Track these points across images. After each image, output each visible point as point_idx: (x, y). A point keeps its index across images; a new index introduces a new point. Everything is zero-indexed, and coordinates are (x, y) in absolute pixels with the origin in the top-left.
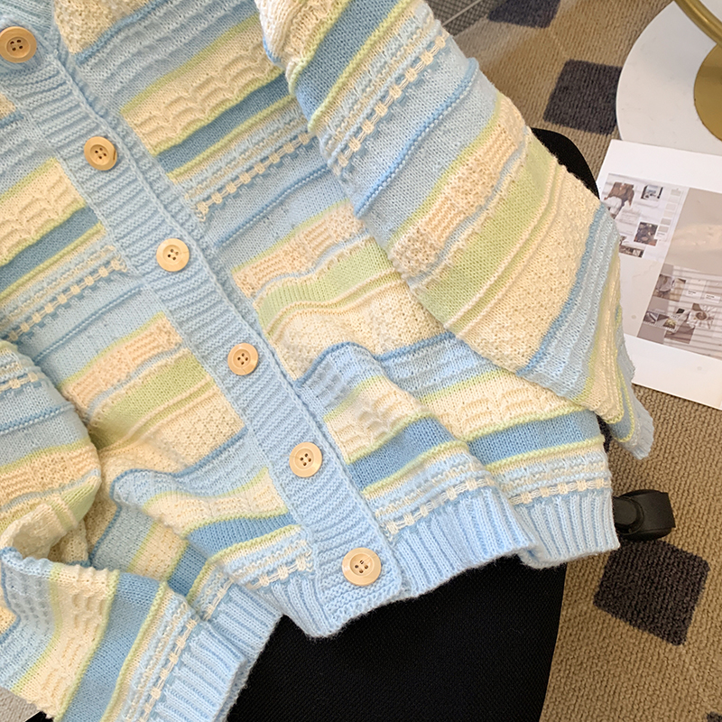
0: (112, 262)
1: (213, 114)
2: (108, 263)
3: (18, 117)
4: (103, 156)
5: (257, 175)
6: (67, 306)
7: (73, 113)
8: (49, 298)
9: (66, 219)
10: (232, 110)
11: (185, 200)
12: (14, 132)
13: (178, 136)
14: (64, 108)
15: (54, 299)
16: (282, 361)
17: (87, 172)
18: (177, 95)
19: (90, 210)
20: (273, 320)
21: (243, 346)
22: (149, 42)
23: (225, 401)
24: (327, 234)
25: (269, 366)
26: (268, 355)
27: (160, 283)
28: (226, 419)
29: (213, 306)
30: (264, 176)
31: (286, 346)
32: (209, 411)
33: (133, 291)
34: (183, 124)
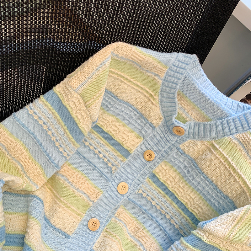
0: (114, 167)
1: (172, 190)
2: (114, 165)
3: (154, 129)
4: (149, 156)
5: (156, 207)
6: (95, 154)
7: (160, 145)
8: (95, 147)
9: (124, 147)
10: (175, 196)
11: (142, 185)
12: (149, 127)
13: (162, 179)
14: (161, 142)
16: (98, 240)
17: (142, 152)
18: (175, 178)
19: (130, 155)
20: (111, 232)
21: (98, 222)
22: (191, 171)
23: (77, 225)
24: (146, 241)
25: (95, 236)
26: (98, 233)
27: (112, 187)
28: (71, 228)
29: (109, 206)
30: (156, 209)
31: (104, 241)
32: (72, 220)
33: (107, 179)
34: (166, 180)
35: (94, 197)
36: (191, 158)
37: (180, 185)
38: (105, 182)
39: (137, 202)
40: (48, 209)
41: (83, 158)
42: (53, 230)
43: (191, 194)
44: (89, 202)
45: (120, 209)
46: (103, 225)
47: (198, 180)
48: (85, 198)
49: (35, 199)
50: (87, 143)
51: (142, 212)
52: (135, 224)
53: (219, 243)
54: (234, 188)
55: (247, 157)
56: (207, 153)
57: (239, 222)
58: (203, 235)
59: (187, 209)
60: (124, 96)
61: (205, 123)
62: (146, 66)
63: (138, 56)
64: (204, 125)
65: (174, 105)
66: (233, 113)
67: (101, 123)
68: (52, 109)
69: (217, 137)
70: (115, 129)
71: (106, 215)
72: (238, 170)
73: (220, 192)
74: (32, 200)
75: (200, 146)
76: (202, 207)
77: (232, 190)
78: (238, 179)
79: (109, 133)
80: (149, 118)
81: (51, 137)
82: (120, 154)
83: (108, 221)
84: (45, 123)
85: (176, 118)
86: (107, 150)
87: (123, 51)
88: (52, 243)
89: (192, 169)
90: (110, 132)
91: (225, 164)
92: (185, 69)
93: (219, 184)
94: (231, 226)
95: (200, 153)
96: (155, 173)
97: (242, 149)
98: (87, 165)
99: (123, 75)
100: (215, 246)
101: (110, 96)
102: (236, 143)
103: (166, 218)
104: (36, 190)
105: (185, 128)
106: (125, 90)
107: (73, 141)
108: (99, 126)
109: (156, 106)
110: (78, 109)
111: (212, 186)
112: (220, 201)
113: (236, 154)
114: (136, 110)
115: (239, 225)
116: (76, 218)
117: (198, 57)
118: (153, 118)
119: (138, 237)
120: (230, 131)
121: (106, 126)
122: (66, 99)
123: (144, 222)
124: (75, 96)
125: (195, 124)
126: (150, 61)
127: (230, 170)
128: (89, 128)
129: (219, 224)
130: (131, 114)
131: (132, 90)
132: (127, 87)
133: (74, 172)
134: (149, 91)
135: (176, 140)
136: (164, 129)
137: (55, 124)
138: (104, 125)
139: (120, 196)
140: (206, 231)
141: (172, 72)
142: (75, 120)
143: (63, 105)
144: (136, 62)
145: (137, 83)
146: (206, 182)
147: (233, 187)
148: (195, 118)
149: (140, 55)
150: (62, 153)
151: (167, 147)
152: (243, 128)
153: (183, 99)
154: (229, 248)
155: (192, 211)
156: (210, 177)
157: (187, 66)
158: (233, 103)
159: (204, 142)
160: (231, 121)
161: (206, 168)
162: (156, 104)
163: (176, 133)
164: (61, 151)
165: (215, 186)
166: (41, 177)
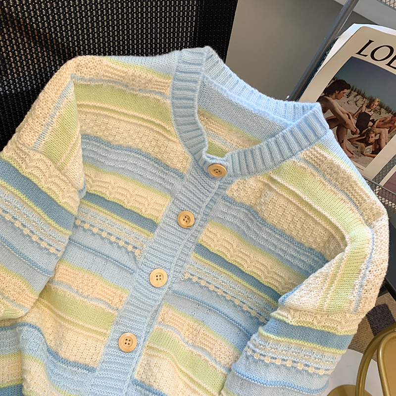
0: (138, 250)
1: (232, 262)
2: (136, 248)
3: (182, 177)
4: (185, 221)
5: (216, 292)
6: (103, 239)
7: (198, 200)
9: (146, 217)
10: (240, 269)
11: (186, 266)
12: (174, 177)
13: (214, 249)
14: (197, 195)
15: (102, 230)
16: (139, 364)
17: (174, 216)
18: (232, 242)
19: (156, 226)
20: (156, 346)
21: (134, 338)
22: (250, 226)
23: (102, 349)
24: (211, 346)
25: (133, 358)
26: (138, 354)
27: (142, 280)
28: (94, 356)
29: (145, 310)
30: (218, 295)
31: (148, 362)
32: (93, 344)
33: (130, 270)
34: (220, 249)
35: (117, 301)
36: (246, 207)
37: (242, 250)
38: (129, 275)
39: (186, 292)
40: (51, 337)
41: (86, 248)
42: (66, 367)
43: (261, 259)
44: (112, 311)
45: (163, 310)
46: (143, 340)
47: (264, 236)
48: (104, 307)
49: (25, 328)
50: (86, 225)
51: (197, 306)
52: (191, 326)
53: (311, 320)
54: (317, 234)
55: (325, 183)
56: (266, 193)
57: (332, 282)
58: (286, 314)
59: (261, 283)
60: (119, 138)
61: (252, 148)
62: (134, 83)
63: (115, 71)
64: (252, 152)
65: (199, 132)
66: (289, 122)
67: (100, 190)
68: (8, 186)
69: (275, 165)
70: (123, 193)
71: (144, 324)
72: (316, 206)
73: (299, 245)
74: (21, 331)
75: (253, 185)
76: (282, 274)
77: (314, 238)
78: (318, 219)
79: (117, 201)
80: (170, 163)
81: (23, 230)
82: (141, 229)
83: (149, 332)
84: (6, 210)
85: (208, 152)
86: (120, 227)
87: (89, 69)
88: (70, 385)
89: (252, 221)
90: (118, 199)
91: (295, 201)
92: (198, 73)
93: (294, 234)
94: (322, 291)
95: (257, 195)
96: (202, 242)
97: (314, 172)
98: (94, 257)
99: (106, 106)
100: (307, 326)
101: (99, 144)
102: (304, 165)
103: (235, 306)
104: (24, 314)
105: (225, 163)
106: (117, 129)
107: (57, 226)
108: (97, 195)
109: (175, 142)
110: (47, 176)
111: (286, 239)
112: (304, 259)
113: (307, 182)
114: (147, 156)
115: (334, 287)
116: (98, 340)
117: (214, 49)
118: (175, 161)
119: (199, 344)
120: (291, 150)
121: (108, 192)
122: (24, 166)
123: (204, 319)
124: (36, 157)
125: (238, 154)
126: (137, 73)
127: (304, 208)
128: (75, 201)
129: (305, 292)
130: (141, 164)
131: (128, 127)
132: (119, 124)
133: (77, 273)
134: (155, 120)
135: (219, 185)
136: (197, 173)
137: (20, 208)
138: (105, 191)
139: (157, 291)
140: (290, 308)
141: (180, 83)
142: (49, 194)
143: (23, 176)
144: (117, 80)
145: (132, 113)
146: (276, 235)
147: (314, 233)
148: (238, 145)
149: (119, 69)
150: (47, 249)
151: (209, 199)
152: (308, 140)
153: (211, 120)
154: (327, 324)
155: (269, 285)
156: (279, 227)
157: (199, 67)
158: (286, 106)
159: (258, 177)
160: (289, 134)
161: (271, 216)
162: (173, 138)
163: (214, 174)
164: (43, 246)
165: (289, 239)
166: (27, 293)
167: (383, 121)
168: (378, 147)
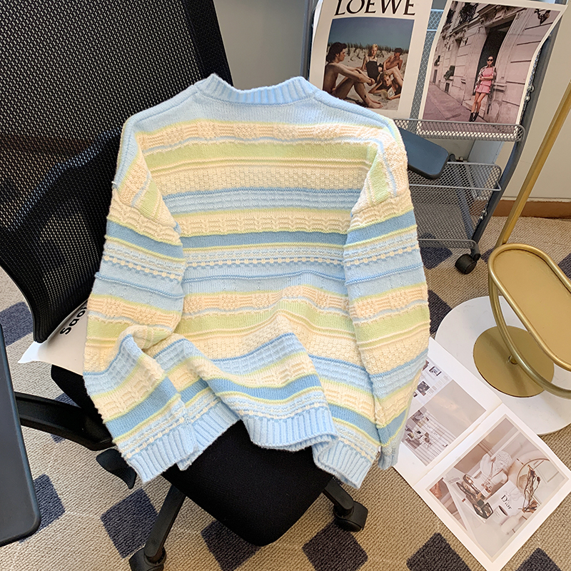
167: (389, 61)
168: (397, 87)
